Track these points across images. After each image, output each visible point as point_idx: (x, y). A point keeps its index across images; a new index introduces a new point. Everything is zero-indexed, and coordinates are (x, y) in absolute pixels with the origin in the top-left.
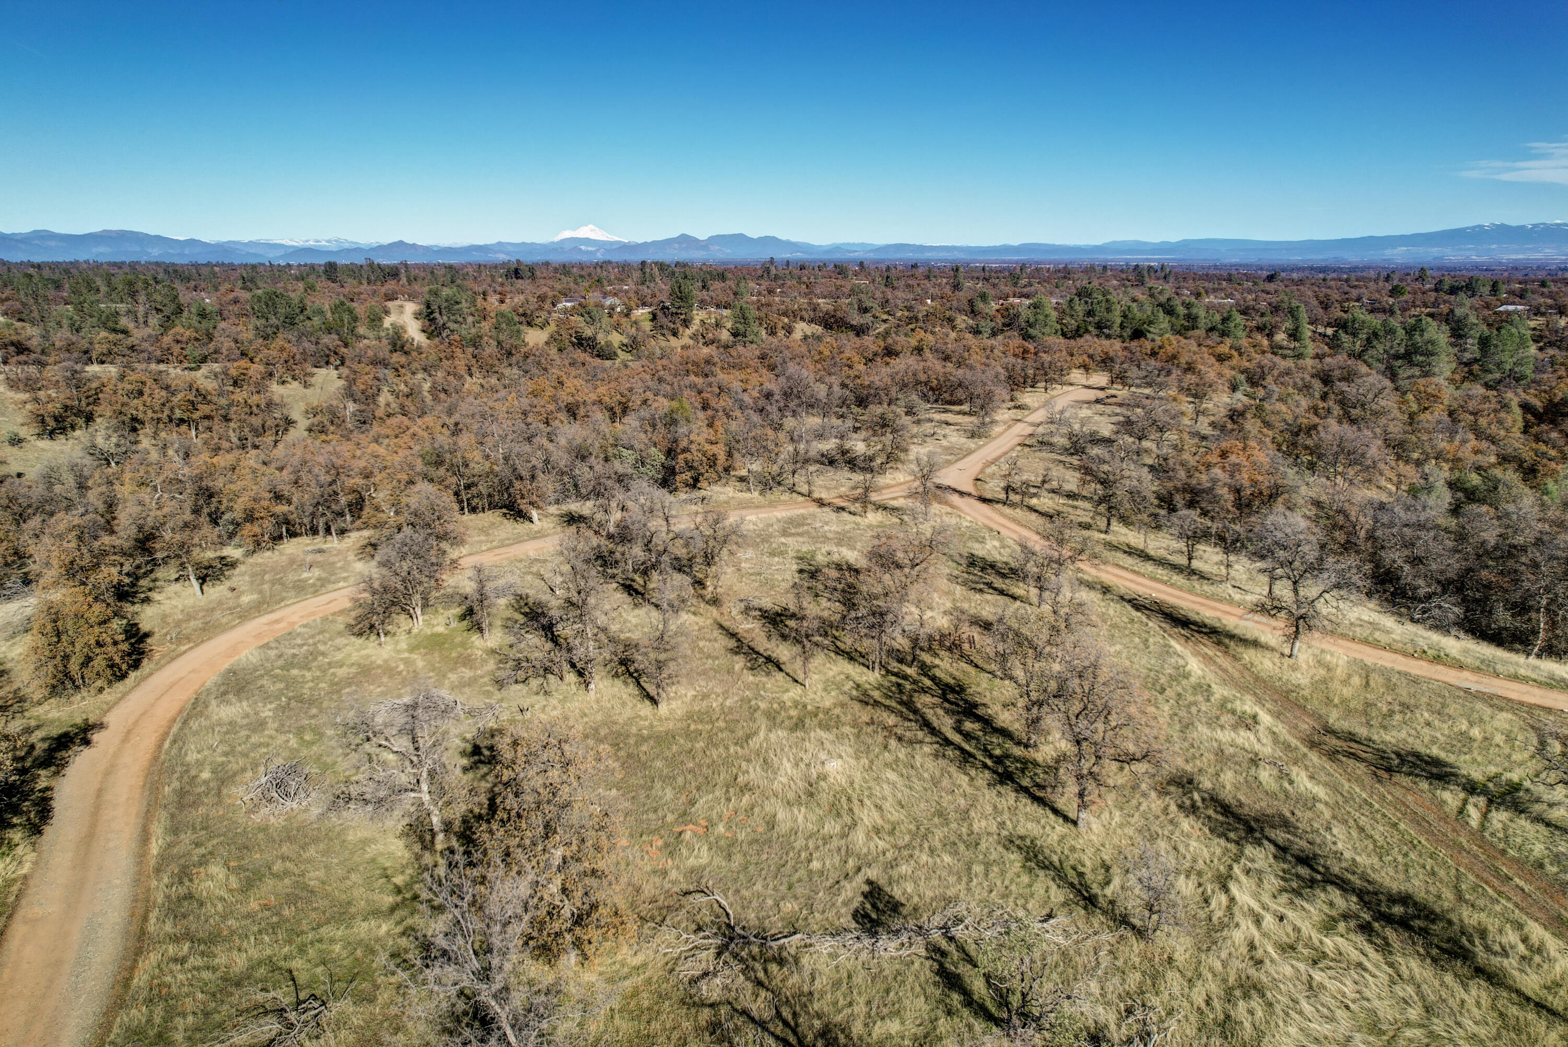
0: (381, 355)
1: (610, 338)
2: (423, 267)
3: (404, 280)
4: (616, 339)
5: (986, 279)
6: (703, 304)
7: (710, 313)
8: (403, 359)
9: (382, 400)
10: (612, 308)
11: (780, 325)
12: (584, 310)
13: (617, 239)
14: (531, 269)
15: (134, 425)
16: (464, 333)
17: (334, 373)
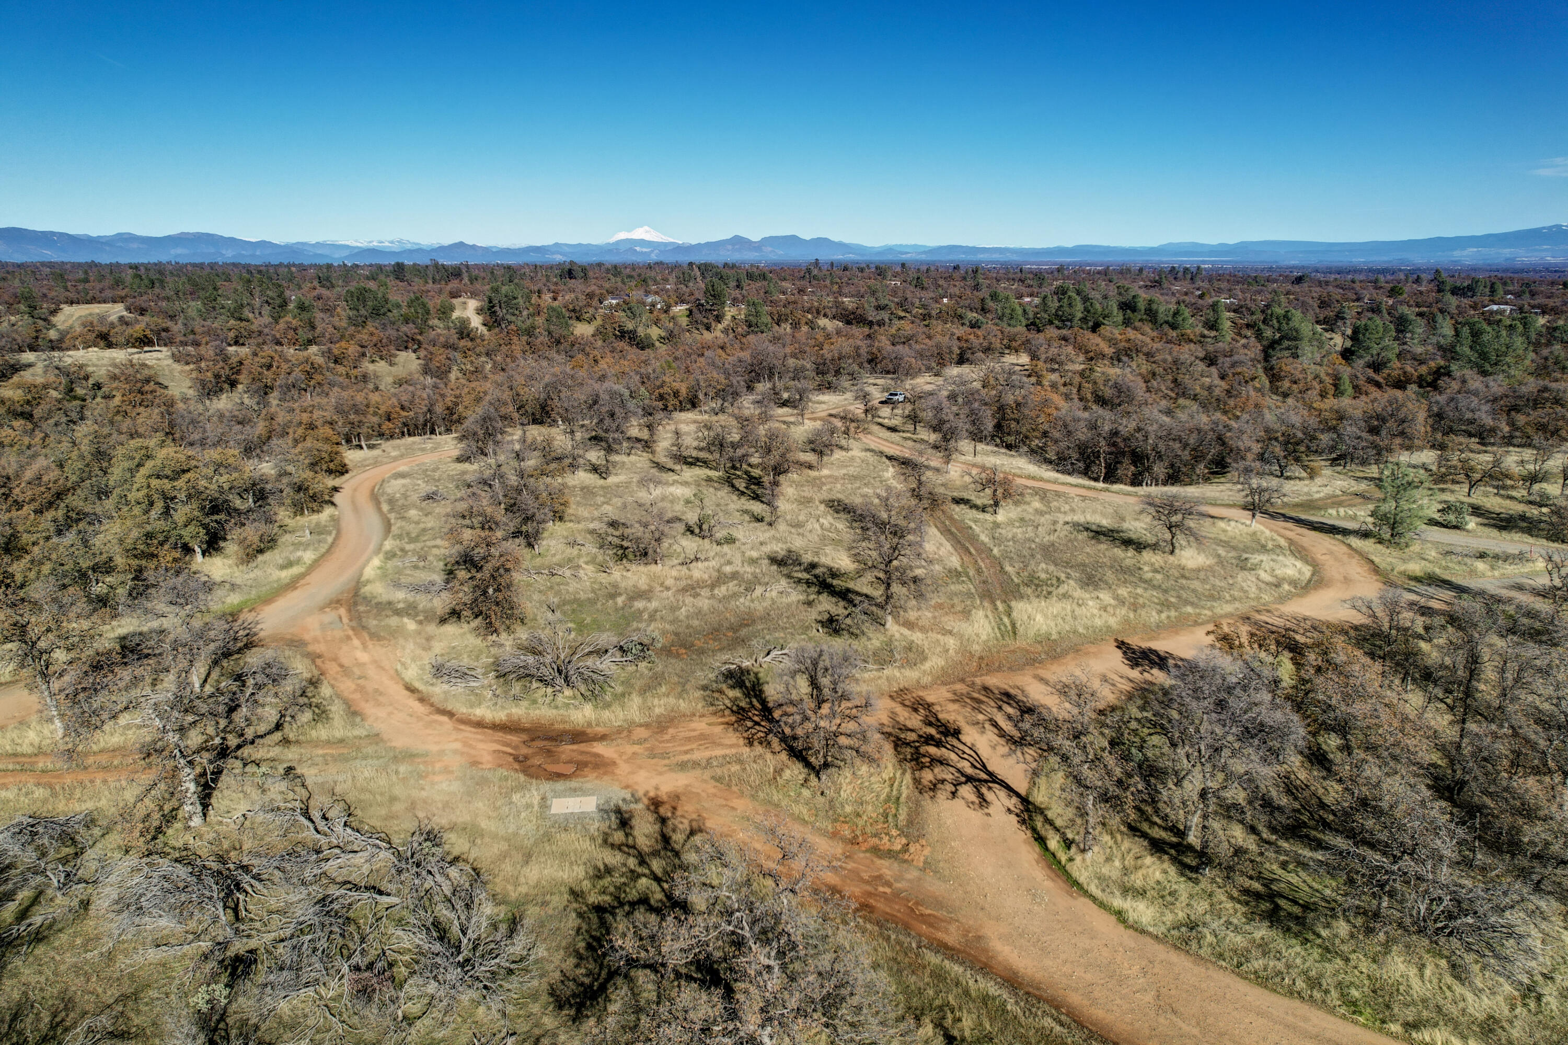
0: (451, 341)
1: (649, 331)
2: (484, 268)
3: (466, 280)
4: (655, 332)
5: (1021, 281)
6: (735, 302)
7: (740, 310)
8: (470, 344)
9: (452, 376)
10: (653, 305)
11: (804, 321)
12: (627, 307)
13: (671, 240)
14: (584, 270)
15: (267, 390)
16: (519, 323)
17: (413, 356)
